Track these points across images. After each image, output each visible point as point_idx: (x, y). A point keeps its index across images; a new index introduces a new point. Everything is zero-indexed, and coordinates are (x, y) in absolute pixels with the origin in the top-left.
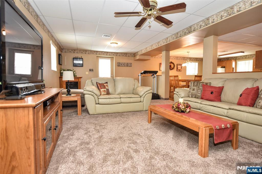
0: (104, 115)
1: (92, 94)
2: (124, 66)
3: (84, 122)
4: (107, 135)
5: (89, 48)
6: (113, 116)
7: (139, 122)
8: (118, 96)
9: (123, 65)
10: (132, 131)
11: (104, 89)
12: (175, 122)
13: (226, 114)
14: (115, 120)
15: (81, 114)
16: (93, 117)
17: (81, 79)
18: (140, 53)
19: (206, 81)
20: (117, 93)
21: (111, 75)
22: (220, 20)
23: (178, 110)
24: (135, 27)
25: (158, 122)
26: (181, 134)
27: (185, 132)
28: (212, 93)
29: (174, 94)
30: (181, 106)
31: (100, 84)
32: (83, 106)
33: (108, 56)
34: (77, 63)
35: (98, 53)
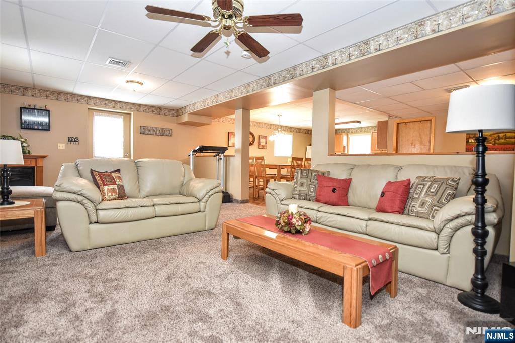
0: (112, 250)
1: (80, 198)
2: (156, 135)
3: (56, 275)
4: (128, 308)
5: (69, 89)
6: (138, 249)
7: (202, 260)
8: (147, 202)
9: (152, 132)
10: (190, 284)
11: (111, 187)
12: (288, 255)
13: (364, 229)
14: (143, 258)
15: (46, 252)
16: (81, 257)
17: (45, 160)
18: (190, 110)
19: (321, 169)
20: (143, 193)
21: (124, 153)
22: (347, 61)
23: (289, 229)
24: (192, 50)
25: (242, 254)
26: (295, 278)
27: (300, 271)
28: (334, 190)
29: (266, 193)
30: (294, 221)
31: (100, 175)
32: (50, 228)
33: (117, 109)
34: (34, 122)
35: (92, 102)
